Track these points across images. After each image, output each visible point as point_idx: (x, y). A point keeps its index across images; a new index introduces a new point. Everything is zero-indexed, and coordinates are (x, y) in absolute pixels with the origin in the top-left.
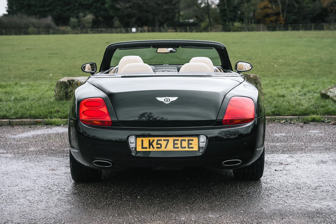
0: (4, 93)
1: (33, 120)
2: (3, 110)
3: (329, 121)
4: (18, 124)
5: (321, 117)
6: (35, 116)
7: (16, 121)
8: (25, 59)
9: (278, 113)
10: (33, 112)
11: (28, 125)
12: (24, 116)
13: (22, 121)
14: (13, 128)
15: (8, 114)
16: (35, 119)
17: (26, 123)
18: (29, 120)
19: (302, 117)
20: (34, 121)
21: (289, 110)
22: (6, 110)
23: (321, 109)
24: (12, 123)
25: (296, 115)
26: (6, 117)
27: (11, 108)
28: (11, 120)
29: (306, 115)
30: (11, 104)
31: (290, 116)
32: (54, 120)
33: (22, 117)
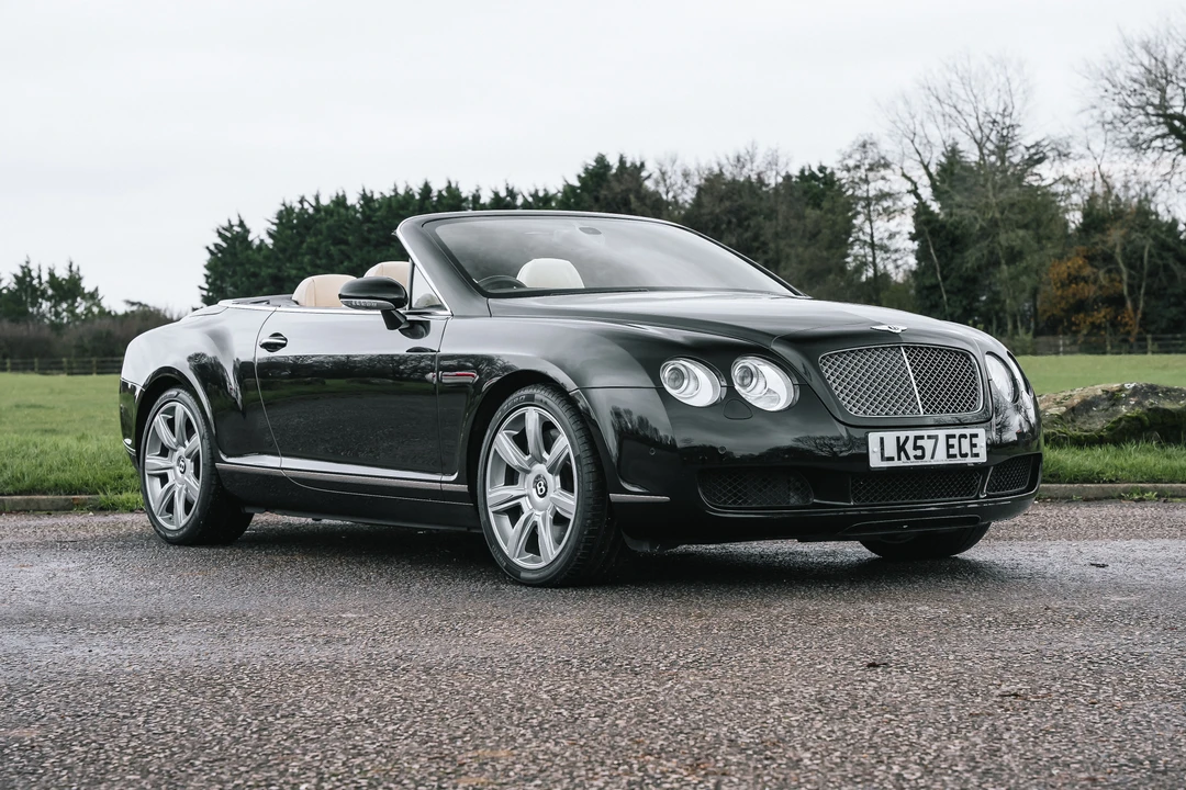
1: (63, 497)
6: (71, 485)
7: (12, 500)
12: (39, 487)
13: (32, 500)
16: (70, 494)
18: (50, 497)
20: (66, 500)
32: (124, 496)
33: (30, 491)
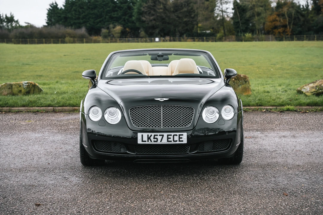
0: (48, 89)
1: (71, 108)
2: (48, 100)
3: (300, 110)
4: (60, 111)
5: (294, 108)
6: (73, 105)
7: (58, 109)
8: (63, 63)
9: (261, 104)
10: (71, 102)
11: (68, 111)
12: (65, 105)
13: (63, 109)
14: (57, 114)
15: (52, 103)
16: (73, 107)
17: (66, 110)
18: (68, 108)
19: (280, 107)
20: (72, 109)
21: (270, 102)
22: (51, 101)
23: (294, 101)
24: (55, 110)
25: (275, 106)
26: (51, 106)
27: (54, 99)
28: (55, 108)
29: (283, 106)
30: (55, 96)
31: (270, 106)
33: (63, 106)
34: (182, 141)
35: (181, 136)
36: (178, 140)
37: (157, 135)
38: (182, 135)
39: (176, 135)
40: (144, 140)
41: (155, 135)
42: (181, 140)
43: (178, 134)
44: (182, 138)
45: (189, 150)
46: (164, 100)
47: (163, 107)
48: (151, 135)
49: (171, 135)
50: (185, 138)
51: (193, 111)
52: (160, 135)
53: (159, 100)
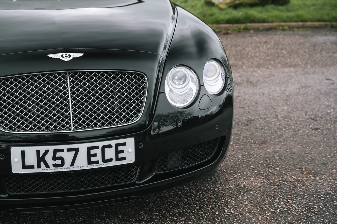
34: (124, 159)
35: (120, 148)
36: (114, 157)
37: (62, 151)
38: (124, 144)
39: (110, 146)
40: (27, 164)
41: (55, 151)
42: (120, 156)
43: (113, 143)
44: (122, 152)
45: (137, 175)
46: (71, 58)
47: (72, 76)
48: (47, 152)
49: (97, 147)
50: (130, 150)
51: (143, 82)
52: (69, 150)
53: (59, 59)
